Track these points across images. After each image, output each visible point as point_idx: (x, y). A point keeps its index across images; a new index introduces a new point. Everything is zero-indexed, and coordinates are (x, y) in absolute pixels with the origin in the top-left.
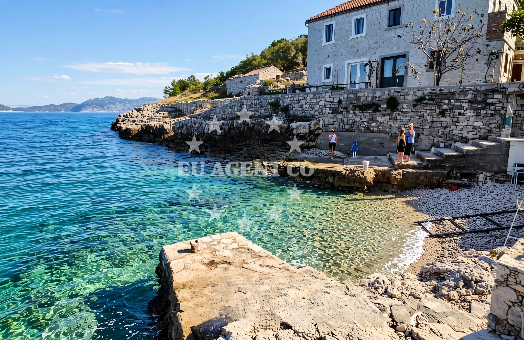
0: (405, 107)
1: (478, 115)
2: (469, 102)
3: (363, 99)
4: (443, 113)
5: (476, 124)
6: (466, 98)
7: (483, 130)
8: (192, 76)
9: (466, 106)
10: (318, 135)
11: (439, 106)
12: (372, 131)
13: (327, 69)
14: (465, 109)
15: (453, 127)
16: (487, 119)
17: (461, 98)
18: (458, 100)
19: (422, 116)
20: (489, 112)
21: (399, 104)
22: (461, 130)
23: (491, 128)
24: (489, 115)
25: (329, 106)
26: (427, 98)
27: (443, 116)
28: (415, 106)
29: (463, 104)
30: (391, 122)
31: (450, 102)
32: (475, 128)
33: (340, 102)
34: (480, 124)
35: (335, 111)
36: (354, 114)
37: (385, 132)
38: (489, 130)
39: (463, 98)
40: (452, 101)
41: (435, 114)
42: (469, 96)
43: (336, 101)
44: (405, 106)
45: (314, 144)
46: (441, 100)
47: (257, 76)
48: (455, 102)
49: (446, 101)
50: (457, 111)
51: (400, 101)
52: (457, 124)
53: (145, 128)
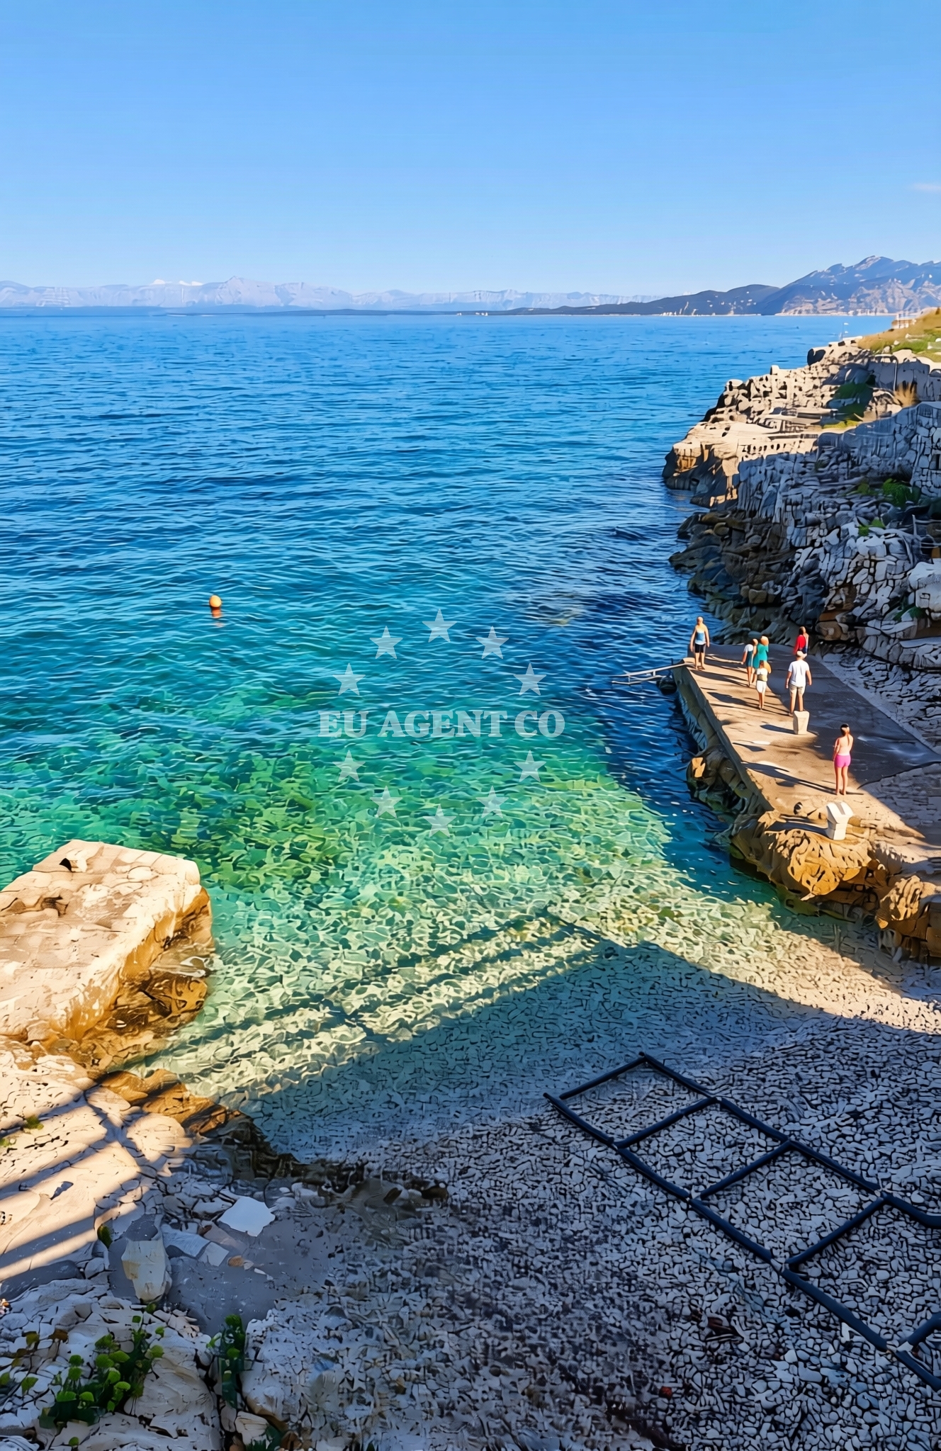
53: (706, 458)
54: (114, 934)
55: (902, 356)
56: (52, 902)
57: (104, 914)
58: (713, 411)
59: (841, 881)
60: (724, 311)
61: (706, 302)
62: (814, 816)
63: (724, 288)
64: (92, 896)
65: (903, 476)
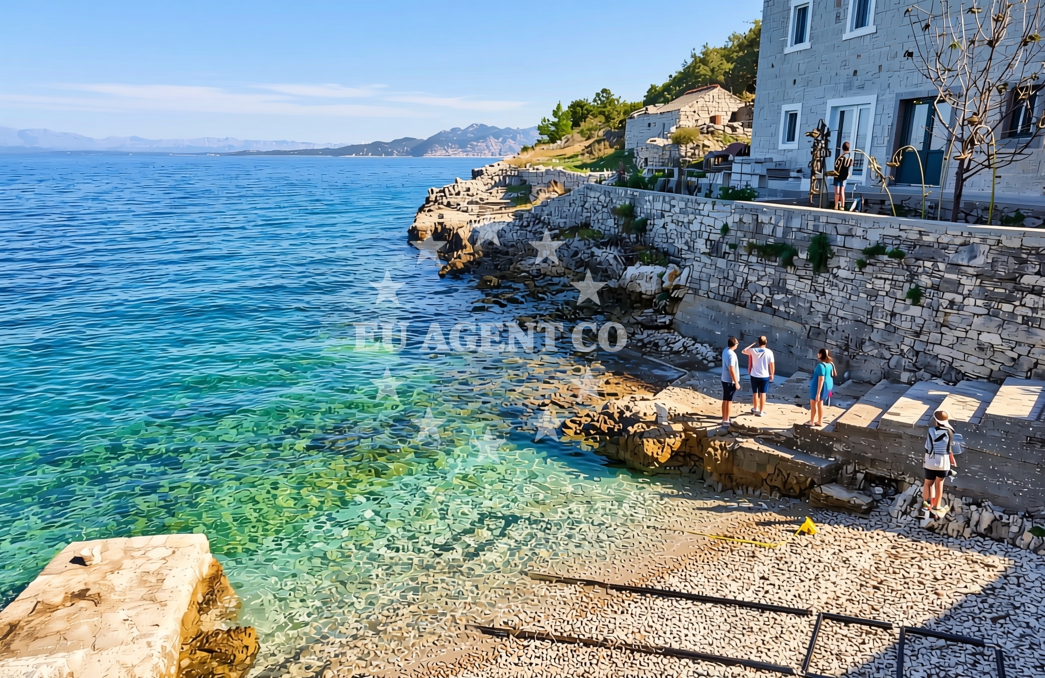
0: (843, 266)
1: (992, 314)
2: (977, 276)
3: (767, 230)
4: (915, 296)
5: (985, 338)
6: (972, 263)
7: (999, 357)
8: (604, 91)
9: (969, 284)
10: (678, 300)
11: (913, 276)
12: (775, 312)
13: (791, 115)
14: (966, 292)
15: (934, 337)
16: (1012, 328)
17: (960, 263)
18: (954, 267)
19: (873, 295)
20: (1020, 311)
21: (833, 255)
22: (951, 347)
23: (1019, 355)
24: (1020, 320)
25: (705, 235)
26: (889, 249)
27: (916, 302)
28: (862, 265)
29: (964, 280)
30: (812, 297)
31: (935, 268)
32: (981, 348)
33: (725, 229)
34: (995, 339)
35: (715, 250)
36: (748, 264)
37: (798, 319)
38: (1013, 359)
39: (965, 263)
40: (942, 266)
41: (899, 294)
42: (980, 261)
43: (719, 225)
44: (843, 262)
45: (667, 319)
46: (917, 259)
47: (675, 115)
48: (947, 271)
49: (929, 264)
50: (949, 296)
51: (835, 249)
52: (944, 330)
53: (439, 230)
54: (163, 604)
55: (542, 169)
56: (82, 595)
57: (143, 591)
58: (423, 206)
59: (672, 451)
60: (391, 154)
61: (377, 148)
62: (641, 415)
63: (388, 139)
64: (120, 580)
65: (586, 225)
